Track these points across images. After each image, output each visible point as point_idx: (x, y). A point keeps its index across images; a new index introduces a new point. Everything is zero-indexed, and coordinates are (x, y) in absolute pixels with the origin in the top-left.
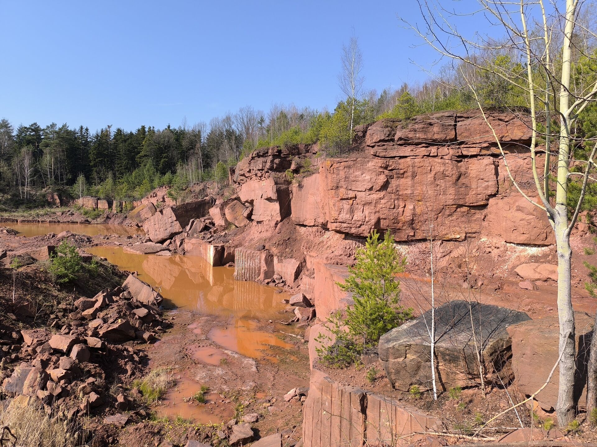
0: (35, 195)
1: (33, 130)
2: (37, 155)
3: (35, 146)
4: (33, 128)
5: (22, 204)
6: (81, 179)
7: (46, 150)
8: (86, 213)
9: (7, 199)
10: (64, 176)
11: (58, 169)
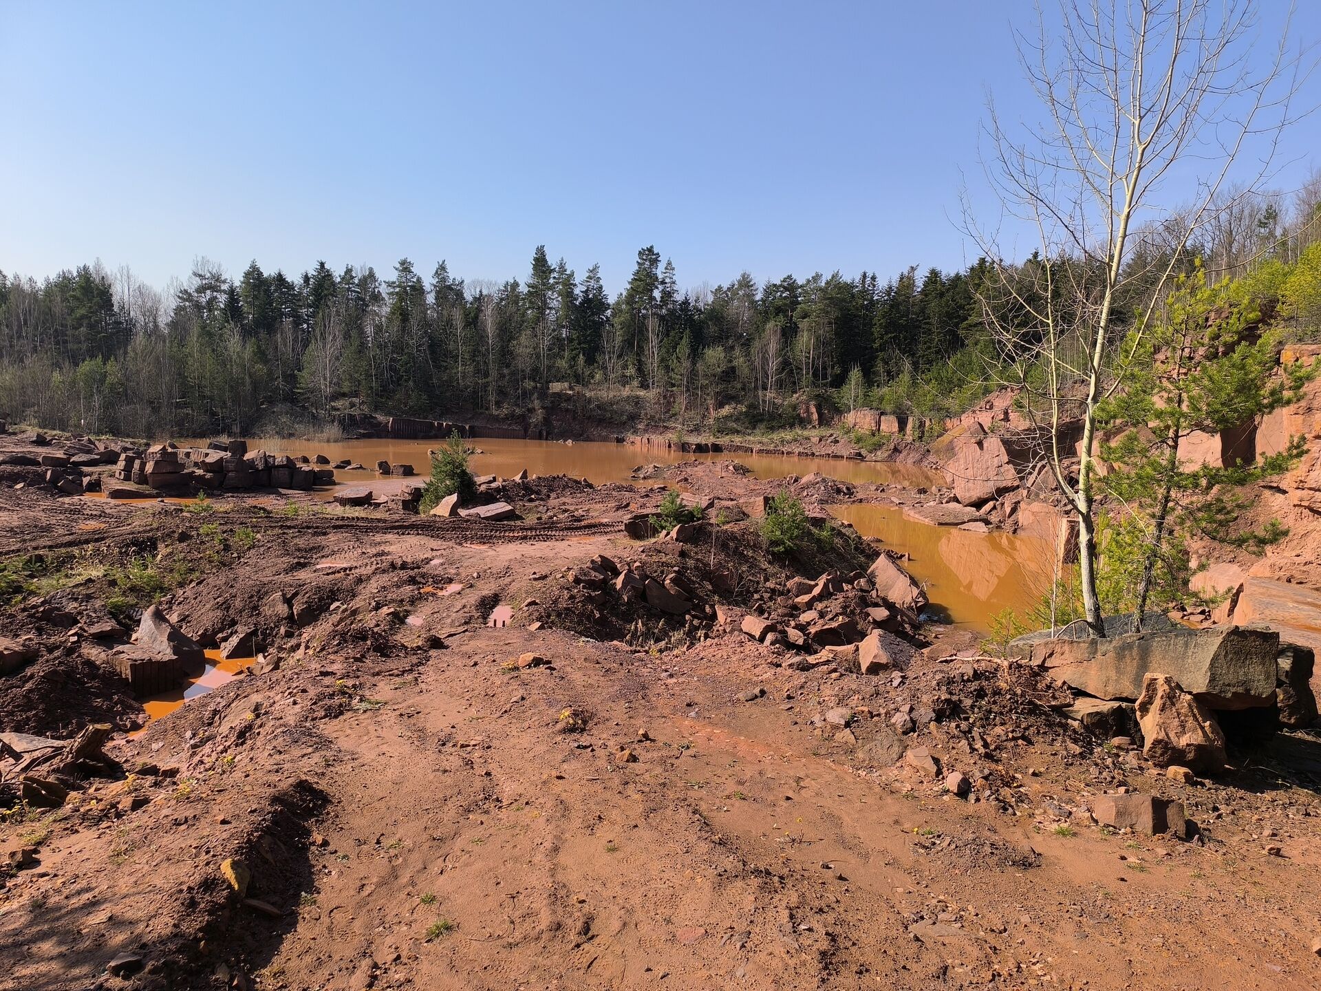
0: (782, 405)
1: (786, 289)
2: (789, 333)
3: (787, 316)
4: (785, 284)
5: (761, 421)
6: (855, 374)
7: (803, 324)
8: (859, 440)
9: (741, 413)
10: (829, 371)
11: (818, 358)
